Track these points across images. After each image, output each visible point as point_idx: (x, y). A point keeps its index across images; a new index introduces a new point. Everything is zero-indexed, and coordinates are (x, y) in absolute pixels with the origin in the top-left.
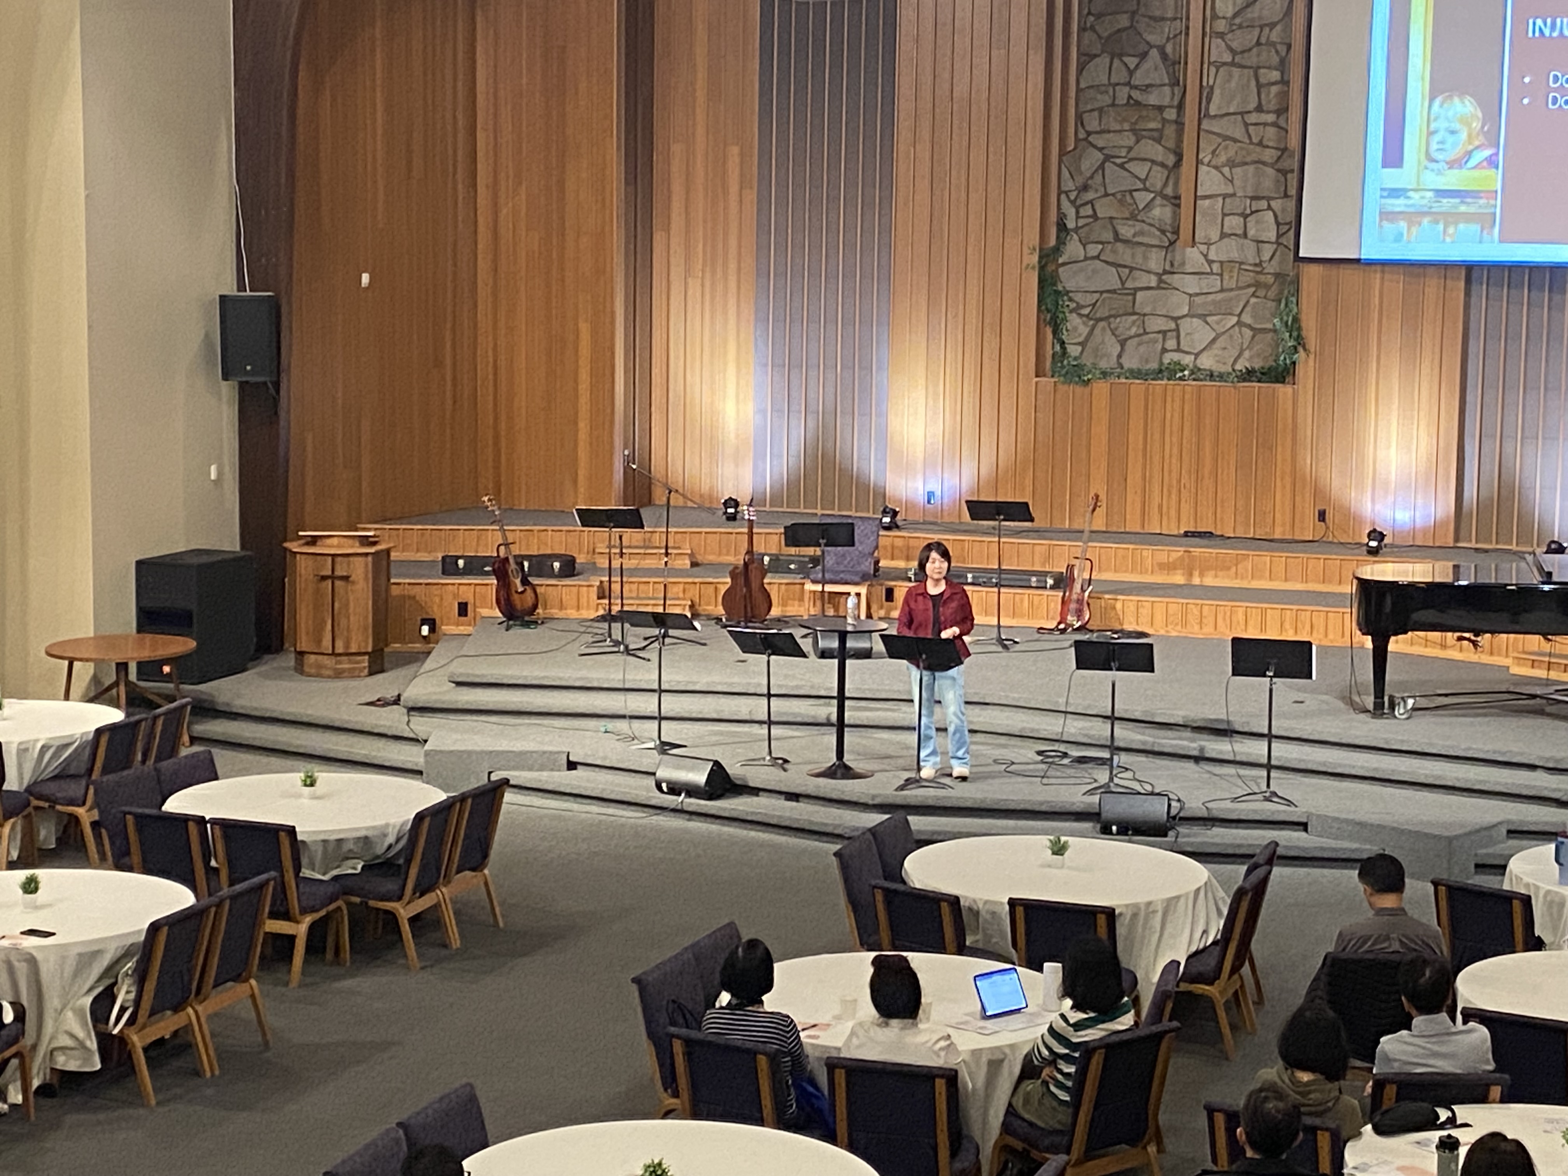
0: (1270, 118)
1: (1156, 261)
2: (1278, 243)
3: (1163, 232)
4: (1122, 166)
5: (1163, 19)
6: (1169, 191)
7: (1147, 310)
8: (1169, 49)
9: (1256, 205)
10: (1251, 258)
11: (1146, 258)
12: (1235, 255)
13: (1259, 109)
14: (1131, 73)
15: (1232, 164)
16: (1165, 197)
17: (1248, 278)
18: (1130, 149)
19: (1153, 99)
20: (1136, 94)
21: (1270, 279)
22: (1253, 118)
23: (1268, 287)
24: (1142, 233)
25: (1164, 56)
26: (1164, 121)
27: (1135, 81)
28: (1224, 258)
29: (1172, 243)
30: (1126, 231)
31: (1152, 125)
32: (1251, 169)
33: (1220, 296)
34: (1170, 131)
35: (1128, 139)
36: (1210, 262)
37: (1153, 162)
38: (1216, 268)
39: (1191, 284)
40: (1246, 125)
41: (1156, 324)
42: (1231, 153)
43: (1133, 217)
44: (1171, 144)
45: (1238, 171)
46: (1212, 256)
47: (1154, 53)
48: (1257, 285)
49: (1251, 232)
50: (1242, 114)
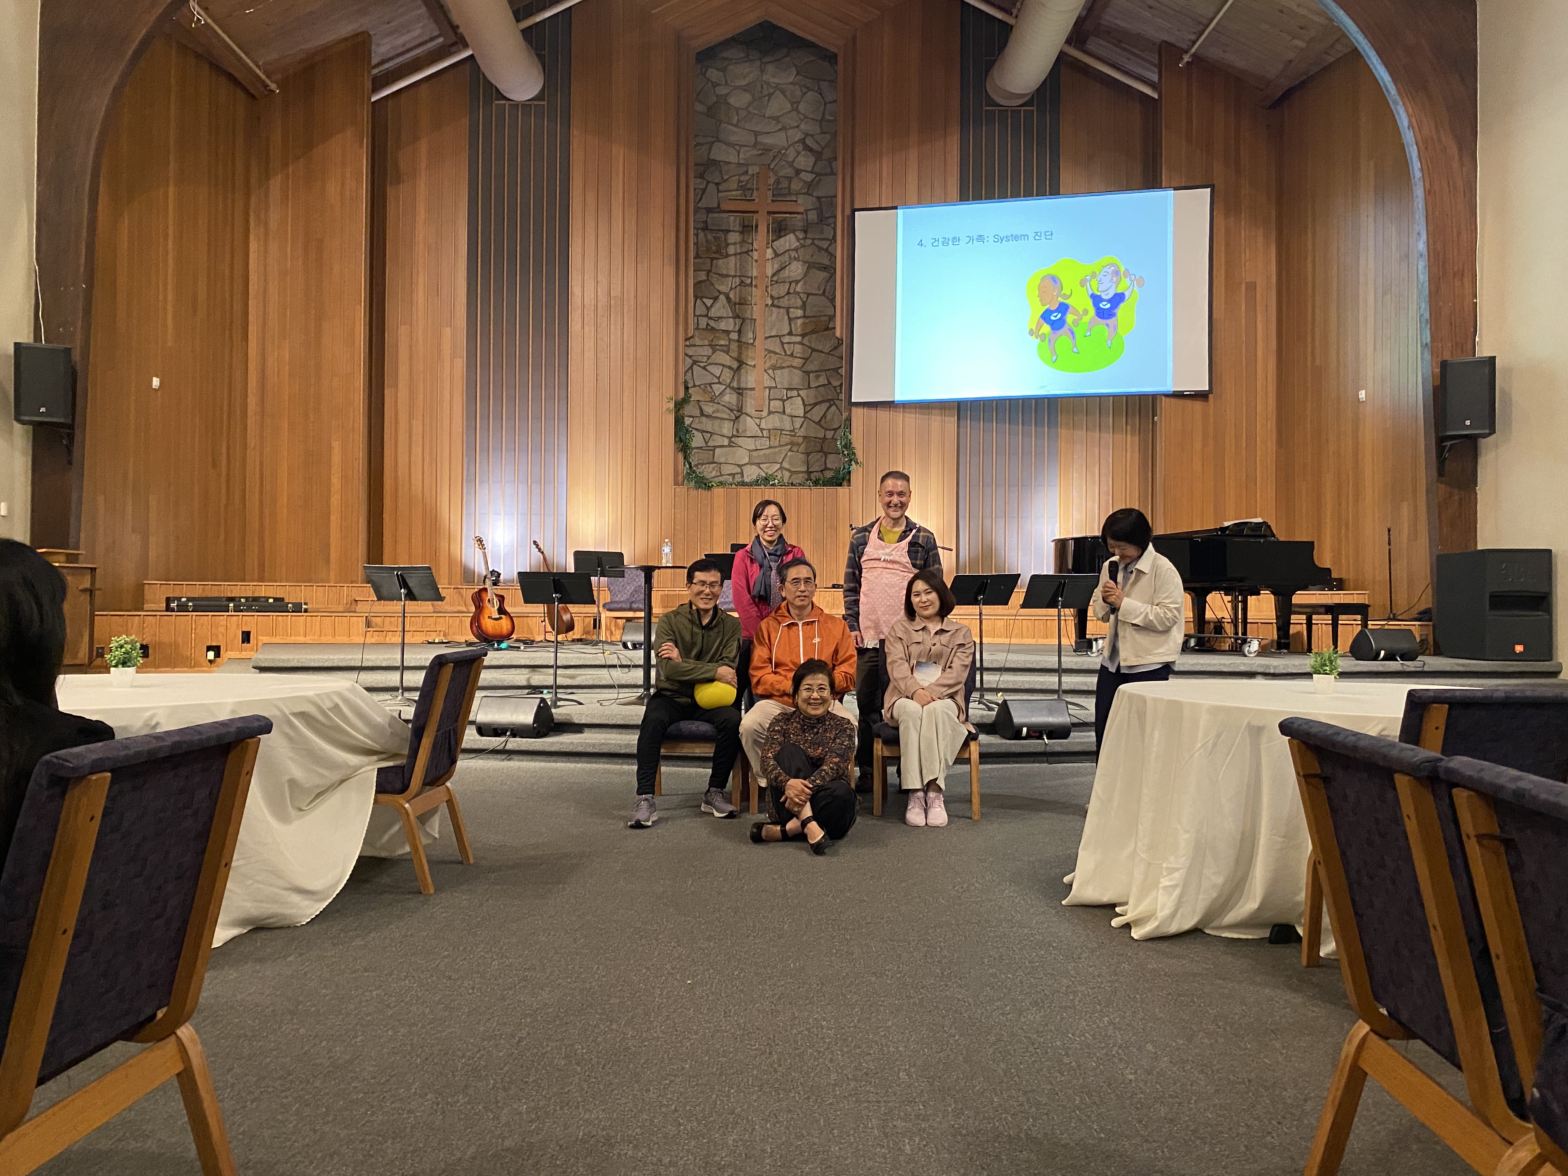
0: (799, 339)
1: (727, 428)
2: (805, 417)
3: (732, 410)
4: (704, 368)
5: (727, 276)
6: (735, 385)
7: (722, 460)
8: (731, 296)
9: (790, 394)
10: (788, 426)
11: (720, 427)
12: (778, 425)
13: (790, 333)
14: (708, 309)
15: (774, 368)
16: (733, 388)
17: (786, 439)
18: (709, 357)
19: (723, 325)
20: (712, 323)
21: (801, 440)
22: (786, 339)
23: (799, 445)
24: (717, 411)
25: (728, 299)
26: (730, 340)
27: (712, 313)
28: (770, 426)
29: (737, 418)
30: (708, 409)
31: (722, 342)
32: (787, 370)
33: (768, 452)
34: (734, 346)
35: (708, 351)
36: (762, 430)
37: (723, 365)
38: (765, 433)
39: (750, 444)
40: (783, 344)
41: (728, 469)
42: (773, 362)
43: (712, 401)
44: (735, 355)
45: (778, 372)
46: (763, 426)
47: (722, 297)
48: (792, 444)
49: (788, 411)
50: (780, 337)
